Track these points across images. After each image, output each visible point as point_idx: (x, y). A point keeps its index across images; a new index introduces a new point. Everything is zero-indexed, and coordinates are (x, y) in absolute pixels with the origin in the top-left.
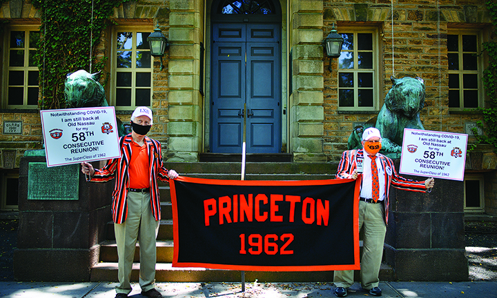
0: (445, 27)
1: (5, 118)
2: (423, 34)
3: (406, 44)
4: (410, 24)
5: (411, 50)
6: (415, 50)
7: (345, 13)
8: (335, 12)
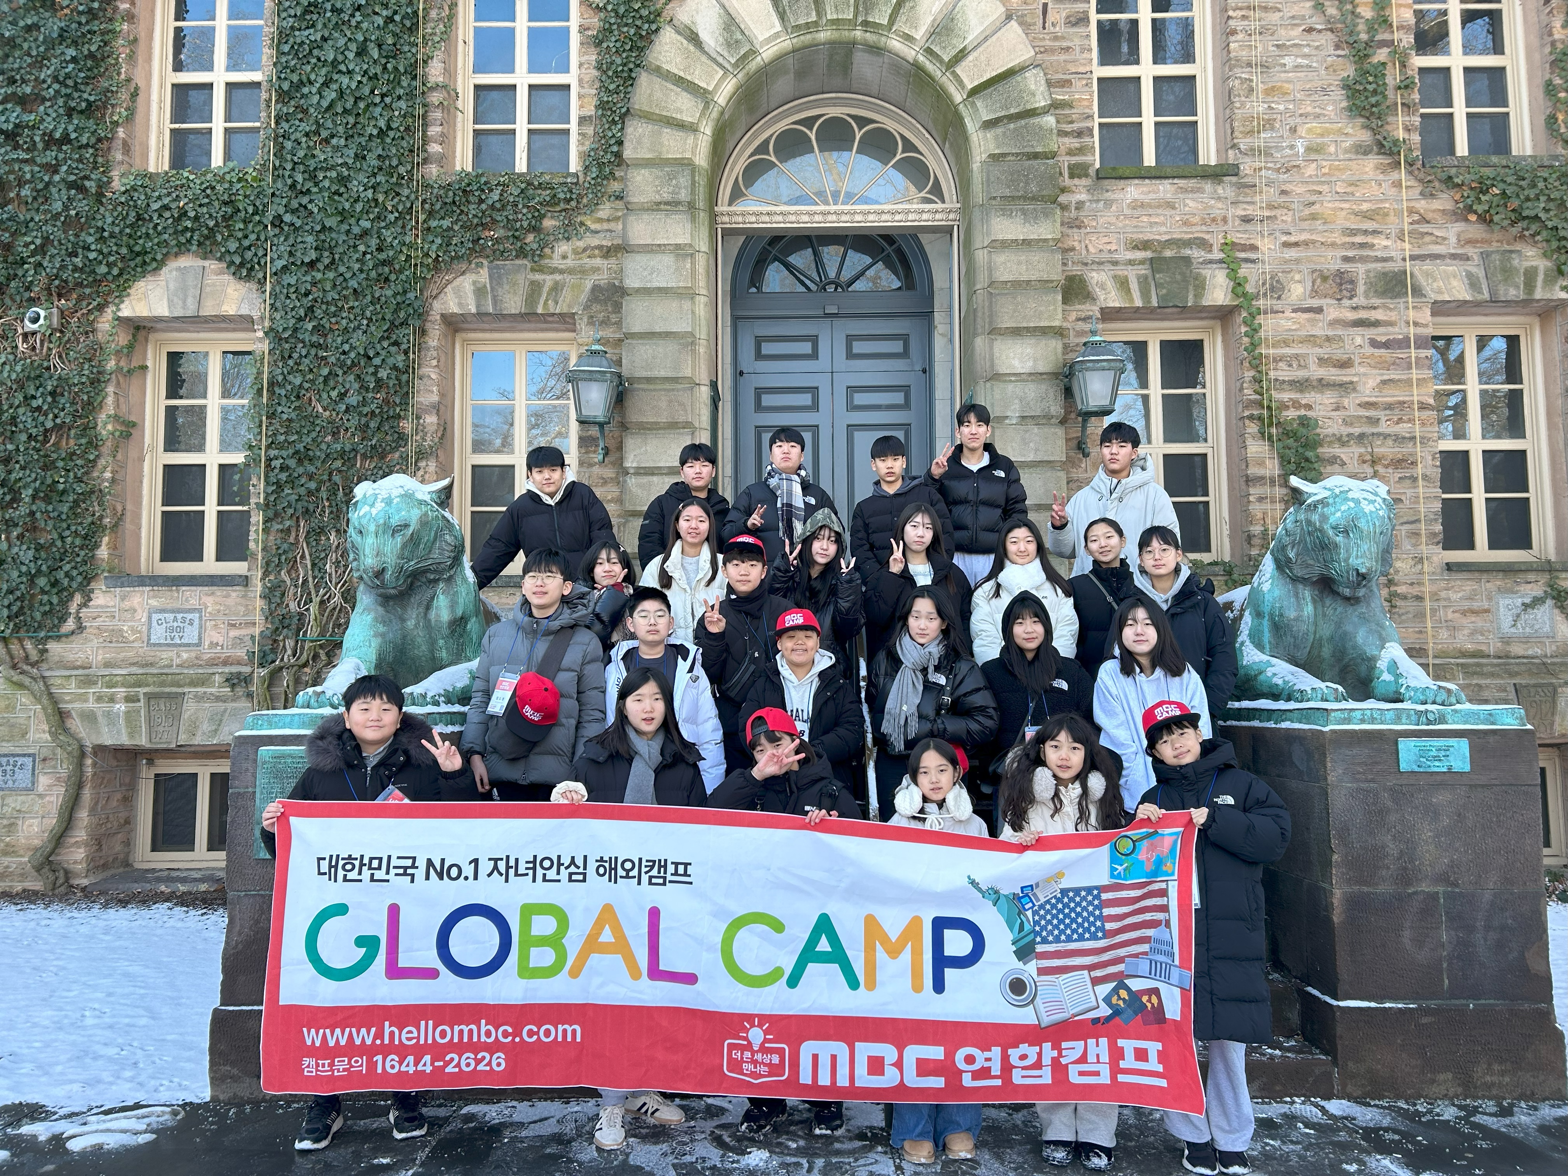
0: (1425, 315)
1: (153, 602)
2: (1359, 337)
3: (1305, 367)
4: (1319, 310)
5: (1322, 385)
6: (1334, 385)
7: (1123, 284)
8: (1094, 282)
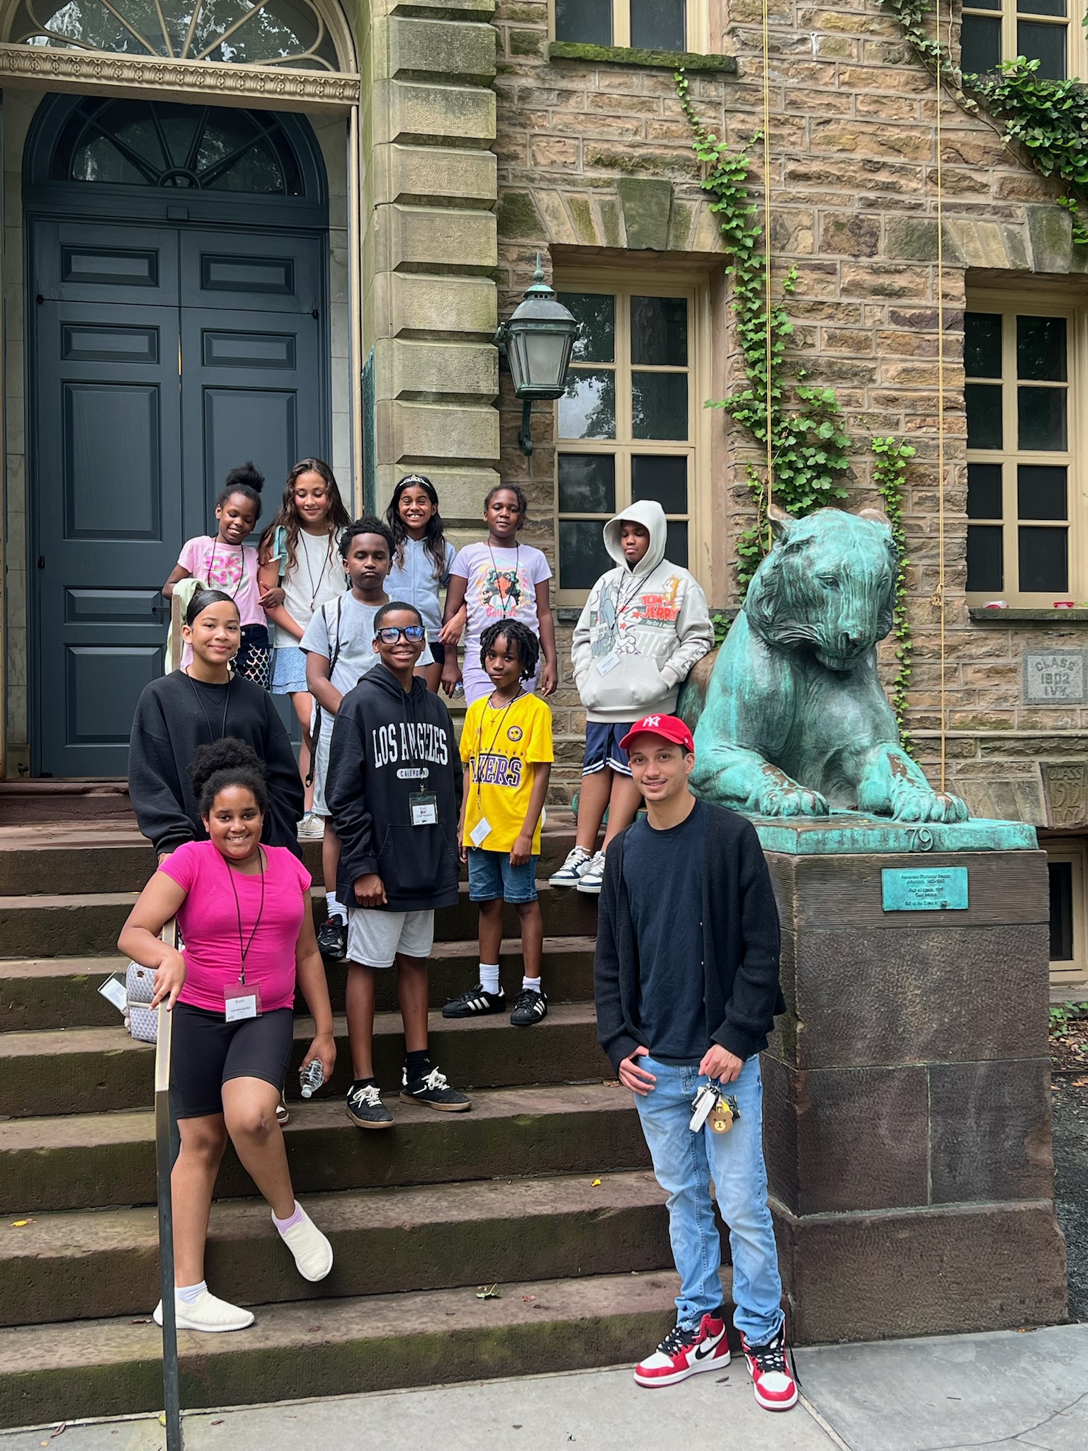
0: (957, 285)
2: (878, 310)
4: (830, 269)
5: (833, 370)
6: (847, 372)
7: (582, 212)
8: (543, 207)
